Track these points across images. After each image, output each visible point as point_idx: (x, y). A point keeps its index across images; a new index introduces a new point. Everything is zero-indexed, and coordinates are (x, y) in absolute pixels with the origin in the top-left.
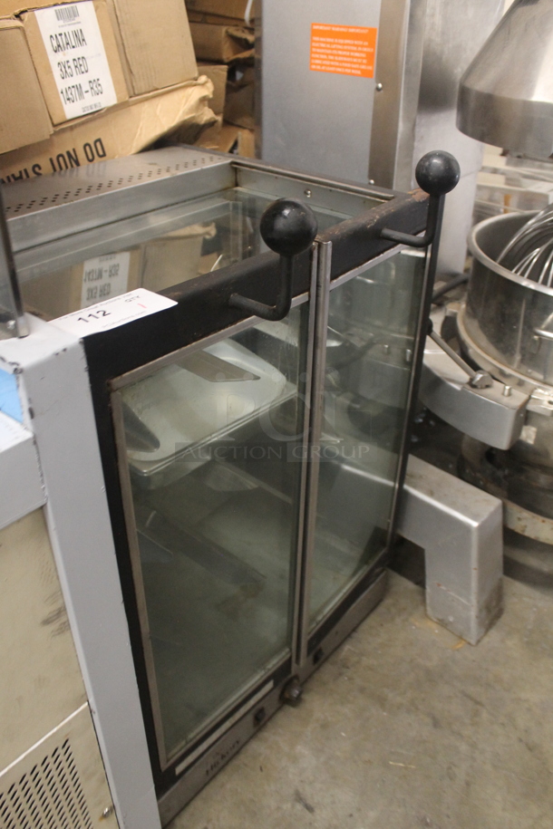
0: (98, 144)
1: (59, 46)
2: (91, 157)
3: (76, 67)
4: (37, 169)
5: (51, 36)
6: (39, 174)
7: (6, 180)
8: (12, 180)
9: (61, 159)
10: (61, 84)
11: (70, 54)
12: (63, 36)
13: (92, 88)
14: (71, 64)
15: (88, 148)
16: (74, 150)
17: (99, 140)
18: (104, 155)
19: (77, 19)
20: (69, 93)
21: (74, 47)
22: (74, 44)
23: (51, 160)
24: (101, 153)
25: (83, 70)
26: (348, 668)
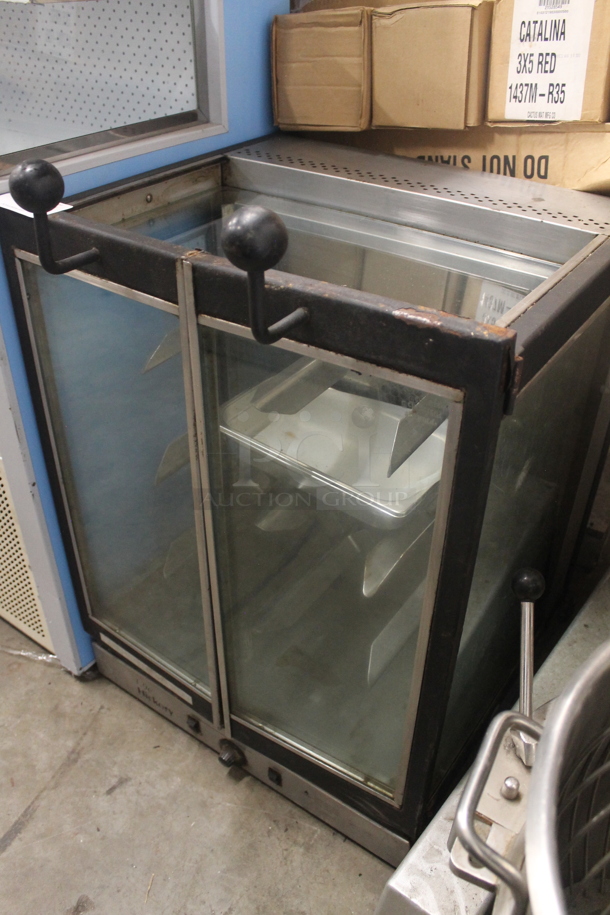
0: (543, 161)
1: (528, 35)
2: (529, 173)
3: (540, 63)
4: (466, 161)
5: (523, 23)
6: (466, 167)
7: (434, 159)
8: (440, 161)
9: (495, 161)
10: (513, 78)
11: (538, 47)
12: (538, 25)
13: (551, 93)
14: (535, 59)
15: (529, 161)
16: (514, 157)
17: (546, 158)
18: (545, 177)
19: (565, 7)
20: (519, 90)
21: (546, 39)
22: (548, 36)
23: (484, 158)
24: (542, 173)
25: (548, 68)
26: (286, 830)
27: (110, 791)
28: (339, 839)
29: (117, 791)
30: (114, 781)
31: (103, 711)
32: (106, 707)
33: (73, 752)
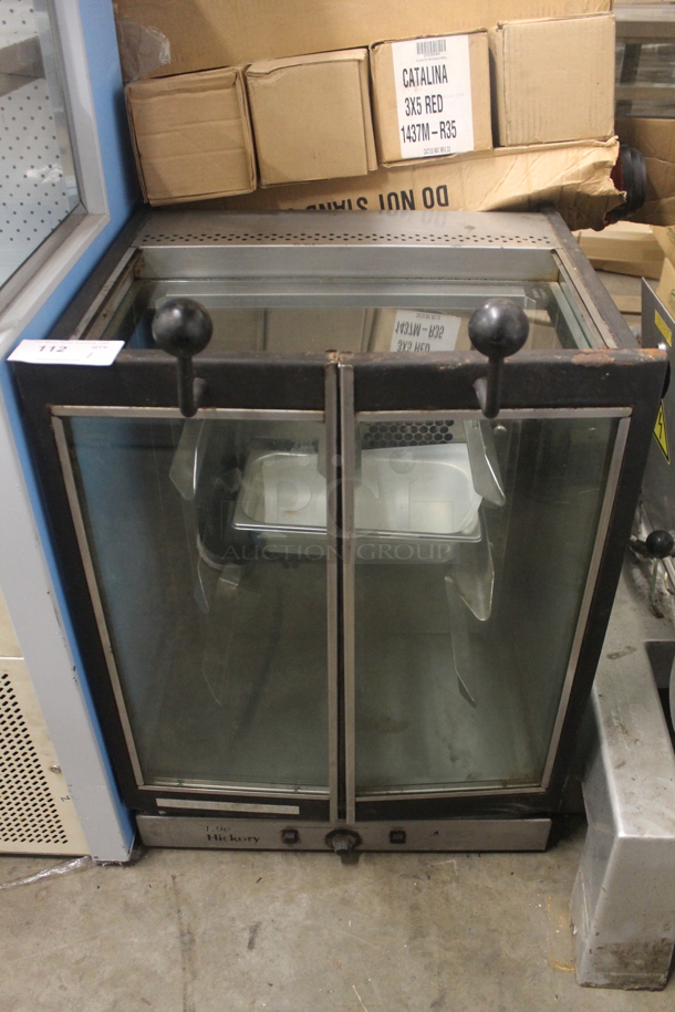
0: (442, 191)
1: (412, 80)
2: (429, 203)
3: (427, 104)
4: (362, 203)
5: (405, 70)
6: (363, 208)
7: (326, 206)
8: (333, 207)
9: (393, 198)
10: (404, 121)
11: (423, 91)
12: (420, 72)
13: (442, 130)
14: (423, 101)
15: (428, 193)
16: (411, 192)
17: (445, 188)
18: (447, 204)
19: (442, 54)
20: (412, 131)
21: (430, 83)
22: (431, 80)
23: (381, 197)
24: (443, 201)
25: (436, 108)
26: (429, 878)
27: (251, 945)
28: (474, 857)
29: (257, 940)
30: (246, 935)
31: (177, 880)
32: (177, 874)
33: (182, 935)
